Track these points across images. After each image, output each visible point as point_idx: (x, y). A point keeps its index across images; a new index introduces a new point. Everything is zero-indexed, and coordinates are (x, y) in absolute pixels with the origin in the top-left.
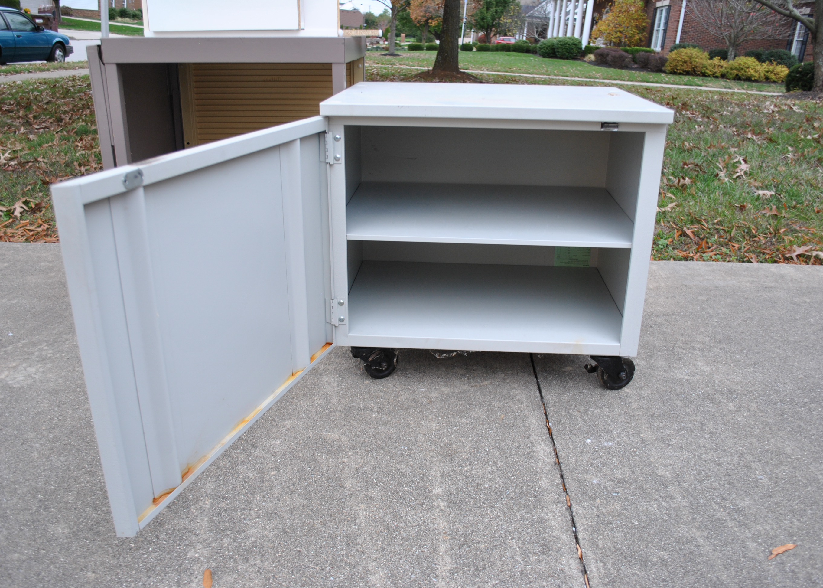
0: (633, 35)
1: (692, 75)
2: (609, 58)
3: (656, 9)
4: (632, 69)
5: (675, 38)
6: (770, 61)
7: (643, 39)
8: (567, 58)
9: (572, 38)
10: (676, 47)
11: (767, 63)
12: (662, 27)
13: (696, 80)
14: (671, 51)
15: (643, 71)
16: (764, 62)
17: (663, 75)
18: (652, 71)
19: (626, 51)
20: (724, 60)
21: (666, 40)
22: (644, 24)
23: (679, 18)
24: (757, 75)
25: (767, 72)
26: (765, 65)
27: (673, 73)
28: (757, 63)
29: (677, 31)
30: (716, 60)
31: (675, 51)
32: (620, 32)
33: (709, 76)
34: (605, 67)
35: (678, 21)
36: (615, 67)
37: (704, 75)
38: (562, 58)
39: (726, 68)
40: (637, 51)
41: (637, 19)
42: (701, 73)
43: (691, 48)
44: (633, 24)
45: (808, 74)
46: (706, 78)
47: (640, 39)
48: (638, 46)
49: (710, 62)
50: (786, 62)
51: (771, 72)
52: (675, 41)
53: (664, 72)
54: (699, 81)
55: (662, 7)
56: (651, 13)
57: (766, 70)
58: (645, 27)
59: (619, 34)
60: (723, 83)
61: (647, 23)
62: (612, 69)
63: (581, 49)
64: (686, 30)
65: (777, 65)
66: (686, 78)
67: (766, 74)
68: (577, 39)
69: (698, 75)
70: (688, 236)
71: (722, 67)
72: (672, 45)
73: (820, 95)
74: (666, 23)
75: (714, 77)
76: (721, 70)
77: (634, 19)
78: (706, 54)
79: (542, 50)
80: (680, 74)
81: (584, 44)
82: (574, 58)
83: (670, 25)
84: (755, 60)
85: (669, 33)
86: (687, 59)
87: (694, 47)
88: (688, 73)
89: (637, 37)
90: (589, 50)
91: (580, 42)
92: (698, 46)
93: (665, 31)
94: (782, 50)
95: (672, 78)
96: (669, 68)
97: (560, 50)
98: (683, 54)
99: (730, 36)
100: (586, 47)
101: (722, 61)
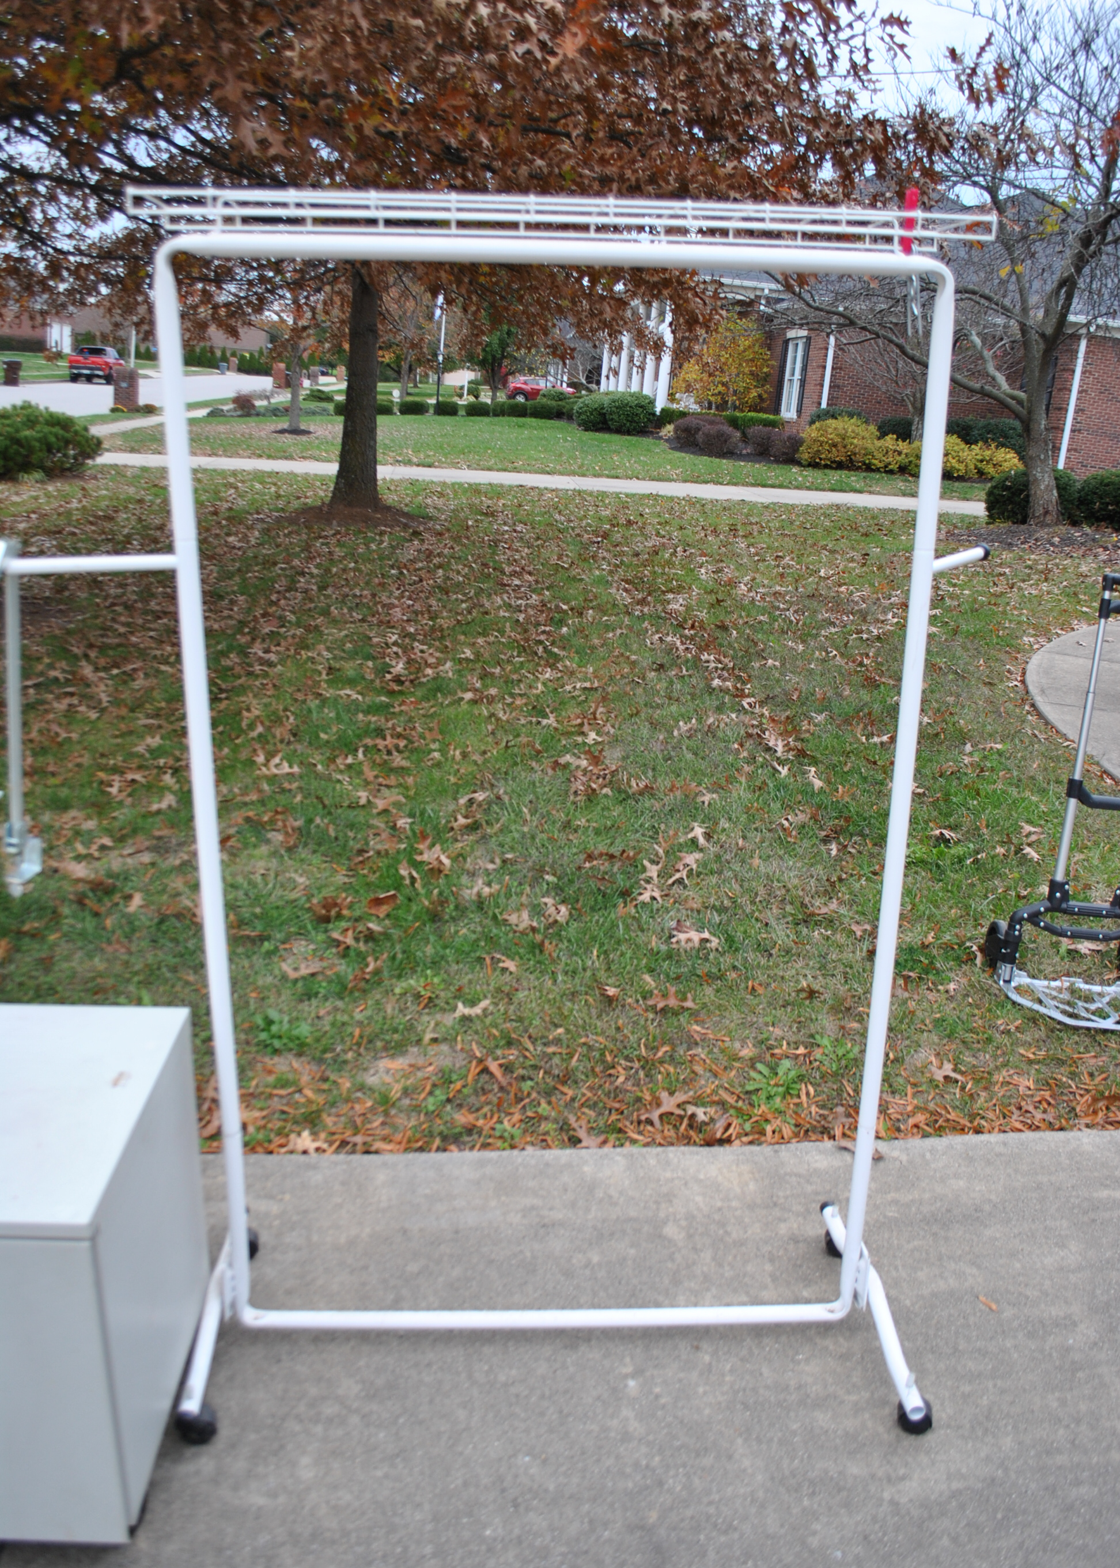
0: (747, 389)
1: (849, 469)
2: (700, 437)
3: (787, 342)
4: (741, 457)
5: (820, 397)
6: (986, 442)
7: (765, 396)
8: (629, 433)
9: (638, 396)
10: (819, 416)
11: (980, 444)
12: (797, 376)
13: (854, 478)
14: (812, 422)
15: (759, 462)
16: (976, 442)
17: (795, 469)
18: (777, 461)
19: (734, 422)
20: (904, 441)
21: (805, 401)
22: (765, 370)
23: (825, 360)
24: (962, 467)
25: (982, 461)
26: (976, 448)
27: (814, 465)
28: (963, 445)
29: (822, 386)
30: (890, 441)
31: (817, 424)
32: (723, 384)
33: (878, 470)
34: (693, 453)
35: (824, 367)
36: (710, 456)
37: (869, 468)
38: (619, 431)
39: (907, 455)
40: (753, 422)
41: (752, 360)
42: (864, 464)
43: (846, 419)
44: (747, 370)
45: (1022, 491)
46: (872, 475)
47: (760, 396)
48: (756, 411)
49: (879, 443)
50: (1013, 441)
51: (988, 462)
52: (820, 404)
53: (799, 463)
54: (857, 481)
55: (797, 338)
56: (779, 350)
57: (979, 457)
58: (767, 375)
59: (720, 388)
60: (901, 485)
61: (772, 367)
62: (705, 458)
63: (654, 414)
64: (840, 382)
65: (997, 447)
66: (835, 476)
67: (979, 465)
68: (646, 397)
69: (858, 469)
70: (491, 1074)
71: (900, 453)
72: (814, 409)
73: (1038, 535)
74: (804, 369)
75: (886, 472)
76: (899, 458)
77: (747, 361)
78: (872, 428)
79: (583, 417)
80: (826, 467)
81: (659, 406)
82: (642, 432)
83: (809, 373)
84: (958, 441)
85: (808, 388)
86: (838, 440)
87: (851, 415)
88: (839, 466)
89: (754, 394)
90: (668, 416)
91: (652, 402)
92: (859, 415)
93: (803, 382)
94: (1007, 421)
95: (811, 474)
96: (806, 456)
97: (615, 417)
98: (830, 430)
99: (914, 396)
100: (663, 410)
101: (900, 443)
